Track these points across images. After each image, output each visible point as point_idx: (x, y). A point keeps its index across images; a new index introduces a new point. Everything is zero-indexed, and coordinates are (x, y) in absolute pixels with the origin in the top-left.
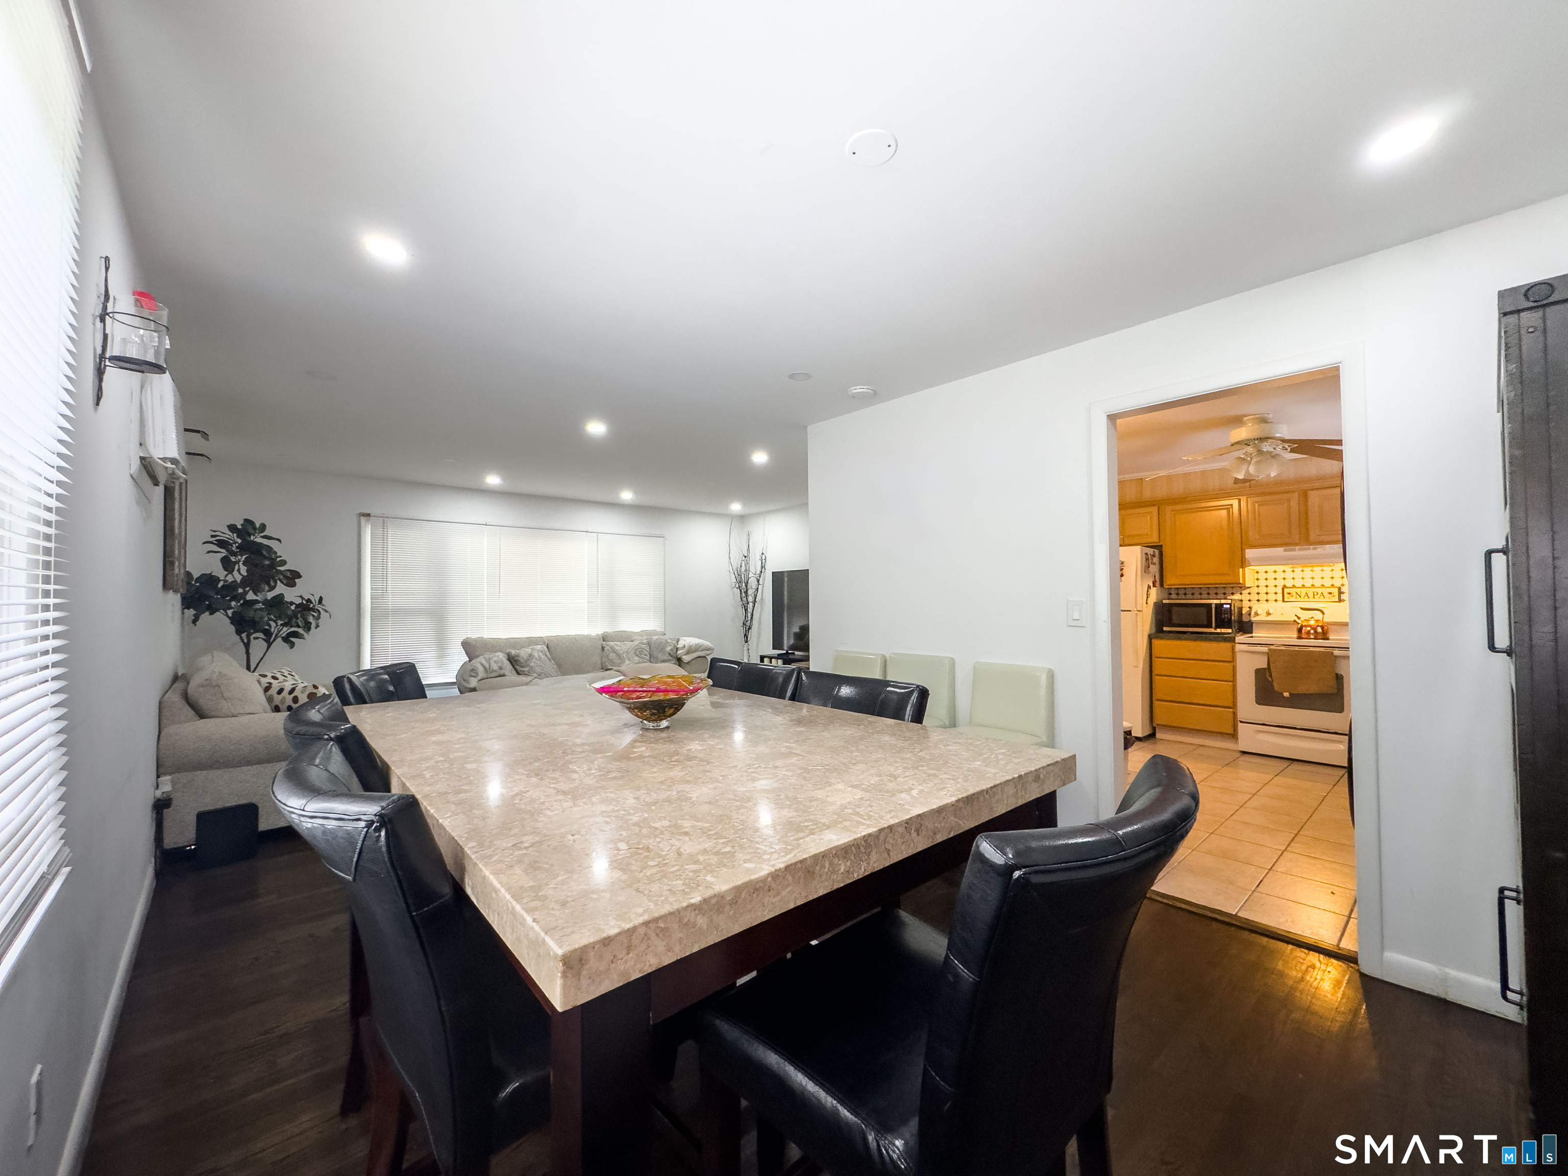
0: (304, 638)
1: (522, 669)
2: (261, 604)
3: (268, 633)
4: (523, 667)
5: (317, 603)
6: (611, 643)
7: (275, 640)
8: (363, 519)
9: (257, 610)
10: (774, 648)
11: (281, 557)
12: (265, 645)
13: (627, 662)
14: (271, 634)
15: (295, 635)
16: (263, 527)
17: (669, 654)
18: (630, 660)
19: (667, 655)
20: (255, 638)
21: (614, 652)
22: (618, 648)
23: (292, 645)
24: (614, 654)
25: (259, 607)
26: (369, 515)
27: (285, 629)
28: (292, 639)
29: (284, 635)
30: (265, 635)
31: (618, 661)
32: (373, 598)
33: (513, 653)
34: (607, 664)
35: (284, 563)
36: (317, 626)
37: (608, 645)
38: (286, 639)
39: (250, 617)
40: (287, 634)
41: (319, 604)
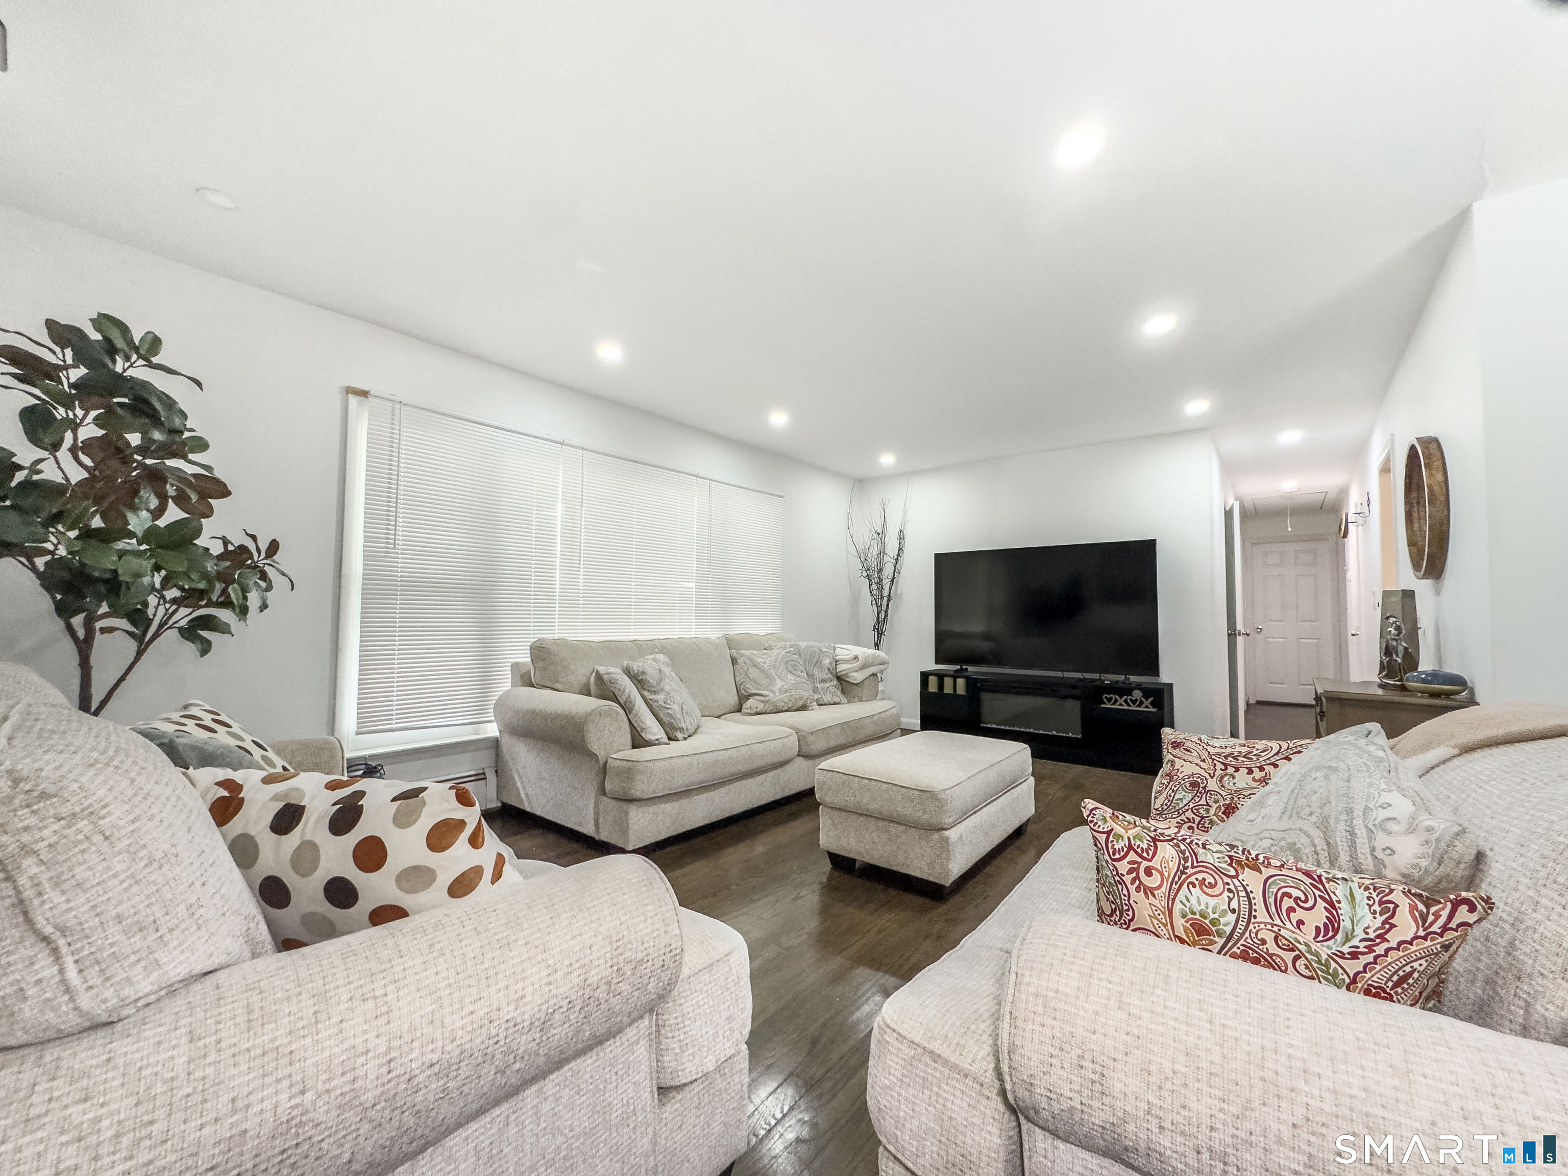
0: (230, 633)
1: (653, 697)
2: (134, 541)
3: (138, 617)
4: (655, 693)
5: (263, 555)
6: (747, 652)
7: (156, 635)
8: (353, 400)
9: (122, 554)
10: (936, 663)
11: (192, 430)
12: (133, 646)
13: (778, 681)
14: (149, 622)
15: (208, 623)
16: (155, 343)
17: (829, 669)
18: (782, 680)
19: (826, 671)
20: (103, 630)
21: (755, 665)
22: (759, 660)
23: (206, 648)
24: (757, 671)
25: (128, 548)
26: (364, 394)
27: (183, 611)
28: (204, 633)
29: (183, 623)
30: (134, 623)
31: (765, 681)
32: (368, 556)
33: (635, 668)
34: (748, 686)
35: (201, 445)
36: (264, 607)
37: (742, 655)
38: (190, 632)
39: (105, 571)
40: (191, 621)
41: (266, 558)
